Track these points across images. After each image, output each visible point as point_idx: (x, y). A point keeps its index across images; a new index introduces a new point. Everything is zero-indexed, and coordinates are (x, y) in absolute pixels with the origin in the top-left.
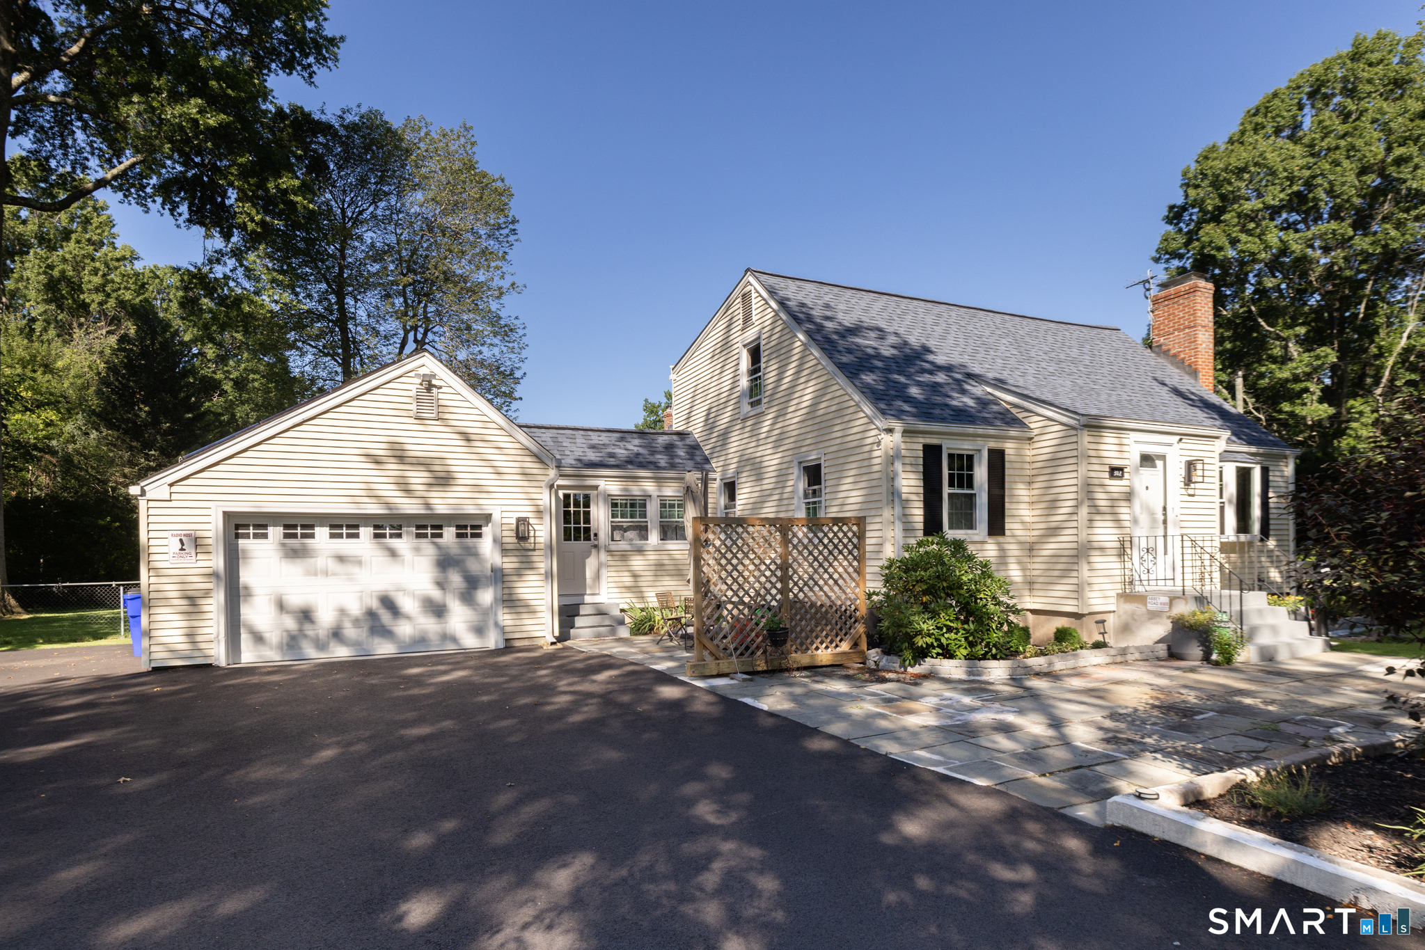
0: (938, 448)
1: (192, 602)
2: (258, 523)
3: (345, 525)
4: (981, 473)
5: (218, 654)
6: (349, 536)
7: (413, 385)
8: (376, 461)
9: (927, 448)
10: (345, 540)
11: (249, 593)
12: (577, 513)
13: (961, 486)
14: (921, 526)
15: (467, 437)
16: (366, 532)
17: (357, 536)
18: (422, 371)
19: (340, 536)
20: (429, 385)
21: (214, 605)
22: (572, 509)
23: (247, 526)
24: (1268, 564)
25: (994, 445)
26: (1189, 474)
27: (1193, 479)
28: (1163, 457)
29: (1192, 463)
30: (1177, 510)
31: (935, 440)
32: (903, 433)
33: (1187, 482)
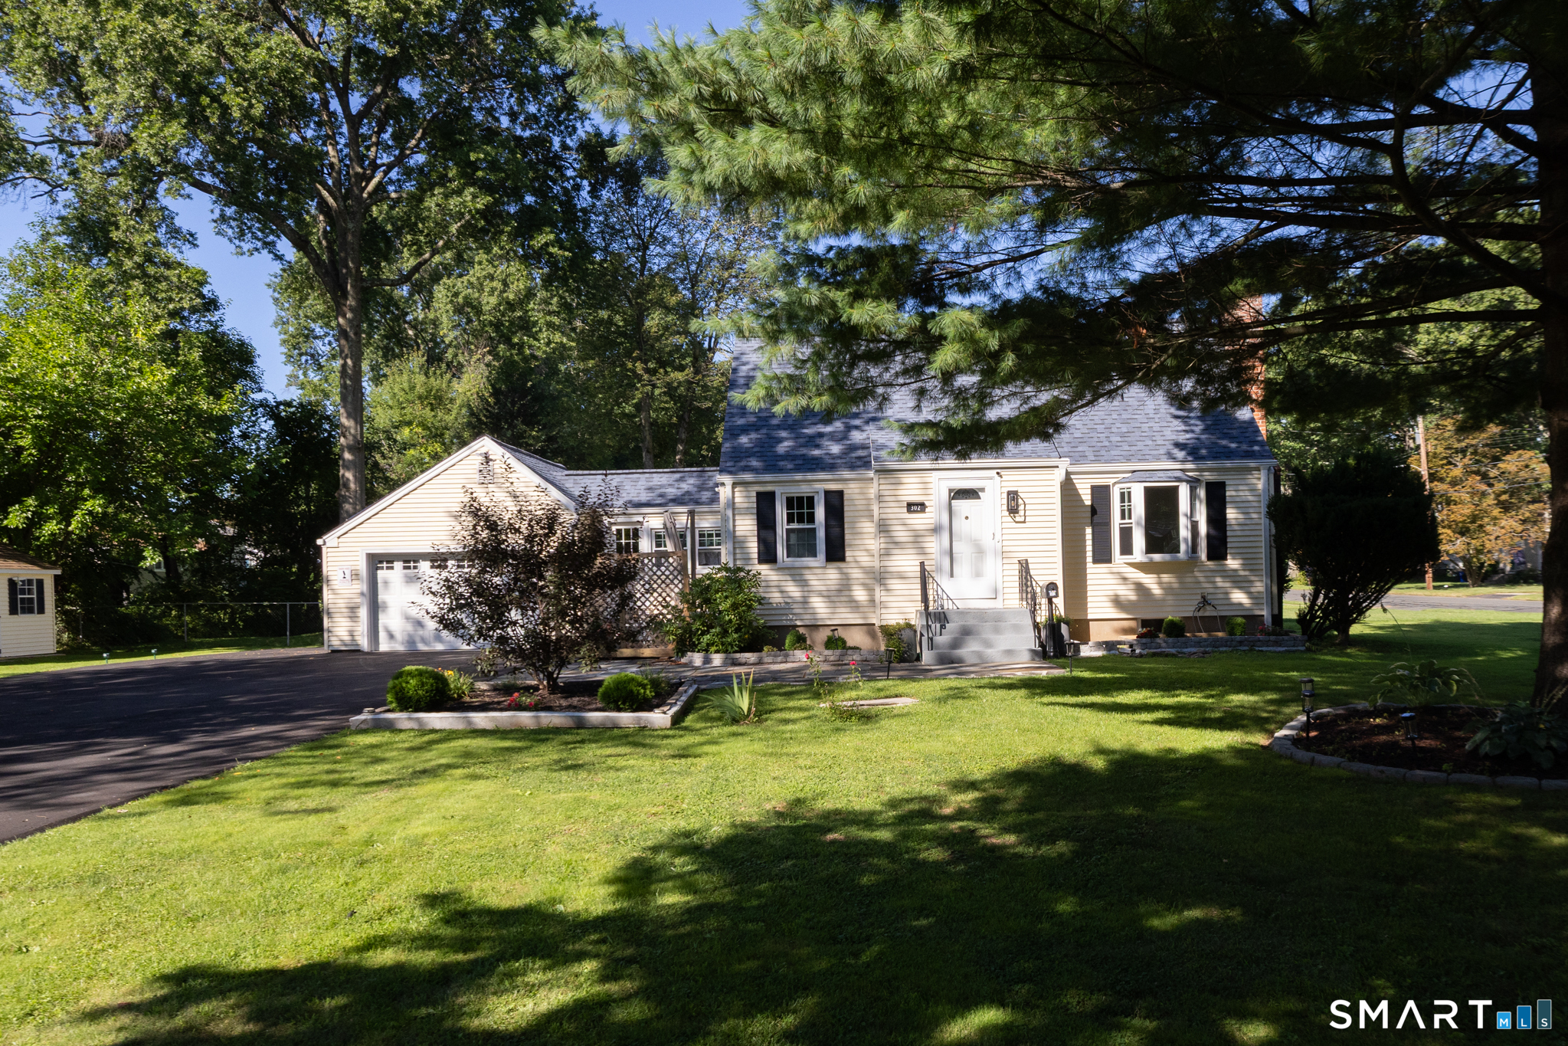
0: (772, 495)
1: (353, 610)
2: (389, 559)
4: (820, 513)
5: (364, 643)
7: (476, 461)
8: (455, 515)
9: (760, 496)
10: (439, 570)
11: (385, 607)
12: (628, 544)
13: (800, 520)
14: (756, 556)
18: (483, 450)
20: (487, 459)
21: (363, 613)
22: (623, 541)
23: (381, 562)
24: (1228, 585)
25: (833, 487)
26: (1013, 503)
27: (1021, 507)
28: (983, 490)
29: (1016, 493)
30: (998, 537)
31: (769, 488)
32: (734, 485)
33: (1013, 510)
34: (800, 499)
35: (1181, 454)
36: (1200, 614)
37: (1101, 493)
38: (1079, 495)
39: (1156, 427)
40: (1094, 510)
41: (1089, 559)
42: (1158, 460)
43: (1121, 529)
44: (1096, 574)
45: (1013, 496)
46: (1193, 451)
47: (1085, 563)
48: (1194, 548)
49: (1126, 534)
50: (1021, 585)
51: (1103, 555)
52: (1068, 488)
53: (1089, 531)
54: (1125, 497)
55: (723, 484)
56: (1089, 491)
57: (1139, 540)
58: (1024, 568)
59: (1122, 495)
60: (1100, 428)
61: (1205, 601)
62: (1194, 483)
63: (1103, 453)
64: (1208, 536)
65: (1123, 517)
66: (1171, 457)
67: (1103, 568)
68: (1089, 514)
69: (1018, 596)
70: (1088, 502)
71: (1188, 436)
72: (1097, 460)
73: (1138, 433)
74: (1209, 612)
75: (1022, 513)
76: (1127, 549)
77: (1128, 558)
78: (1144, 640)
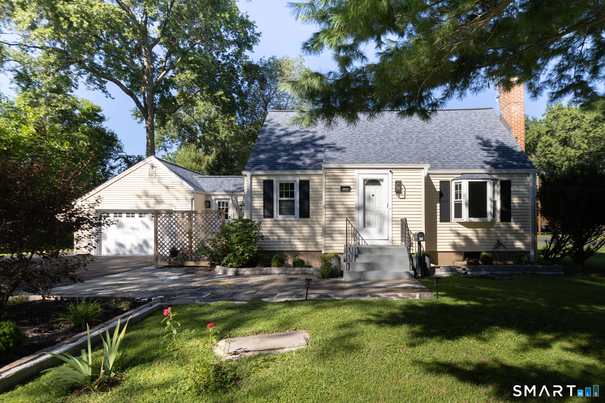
0: (272, 182)
2: (107, 212)
3: (130, 213)
4: (297, 192)
6: (132, 217)
7: (148, 167)
8: (139, 197)
9: (265, 182)
10: (130, 218)
13: (287, 196)
14: (262, 214)
15: (167, 188)
16: (137, 215)
17: (134, 217)
18: (151, 162)
19: (129, 216)
22: (221, 207)
24: (513, 238)
25: (303, 178)
26: (399, 188)
27: (403, 190)
28: (382, 180)
29: (400, 182)
30: (390, 206)
31: (271, 178)
32: (252, 176)
33: (398, 192)
34: (287, 184)
35: (488, 167)
36: (497, 250)
37: (445, 185)
38: (434, 186)
39: (473, 153)
40: (441, 194)
41: (438, 220)
42: (475, 168)
43: (455, 204)
44: (442, 228)
45: (399, 184)
46: (494, 165)
47: (436, 222)
48: (494, 215)
49: (458, 207)
50: (402, 233)
51: (445, 218)
52: (428, 181)
53: (438, 205)
54: (458, 187)
55: (246, 176)
56: (439, 184)
57: (465, 211)
58: (404, 224)
59: (456, 186)
60: (444, 153)
61: (499, 243)
62: (494, 181)
63: (446, 164)
64: (501, 210)
65: (456, 198)
66: (482, 167)
67: (445, 225)
68: (439, 196)
69: (400, 239)
70: (438, 190)
71: (492, 158)
72: (443, 168)
73: (463, 156)
74: (501, 249)
75: (403, 193)
76: (458, 214)
77: (459, 220)
78: (472, 266)
